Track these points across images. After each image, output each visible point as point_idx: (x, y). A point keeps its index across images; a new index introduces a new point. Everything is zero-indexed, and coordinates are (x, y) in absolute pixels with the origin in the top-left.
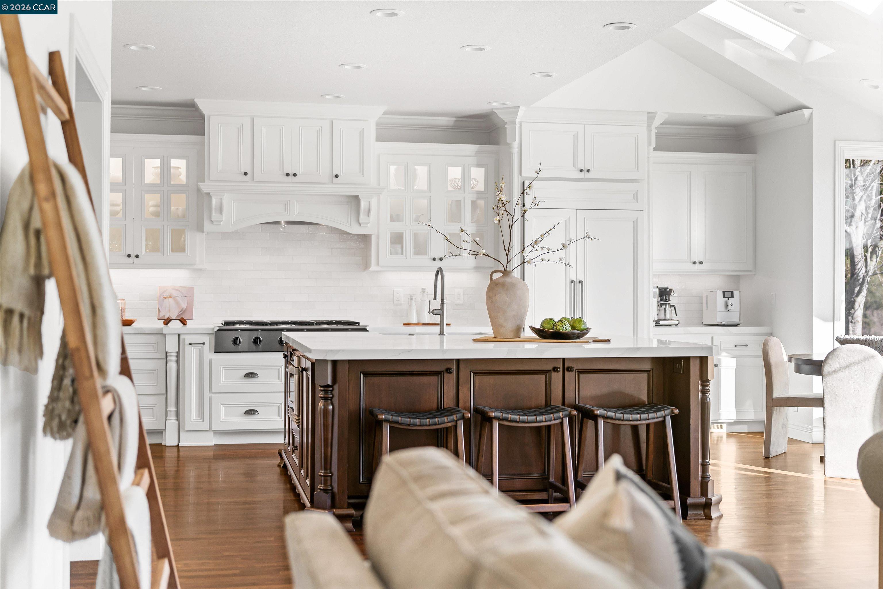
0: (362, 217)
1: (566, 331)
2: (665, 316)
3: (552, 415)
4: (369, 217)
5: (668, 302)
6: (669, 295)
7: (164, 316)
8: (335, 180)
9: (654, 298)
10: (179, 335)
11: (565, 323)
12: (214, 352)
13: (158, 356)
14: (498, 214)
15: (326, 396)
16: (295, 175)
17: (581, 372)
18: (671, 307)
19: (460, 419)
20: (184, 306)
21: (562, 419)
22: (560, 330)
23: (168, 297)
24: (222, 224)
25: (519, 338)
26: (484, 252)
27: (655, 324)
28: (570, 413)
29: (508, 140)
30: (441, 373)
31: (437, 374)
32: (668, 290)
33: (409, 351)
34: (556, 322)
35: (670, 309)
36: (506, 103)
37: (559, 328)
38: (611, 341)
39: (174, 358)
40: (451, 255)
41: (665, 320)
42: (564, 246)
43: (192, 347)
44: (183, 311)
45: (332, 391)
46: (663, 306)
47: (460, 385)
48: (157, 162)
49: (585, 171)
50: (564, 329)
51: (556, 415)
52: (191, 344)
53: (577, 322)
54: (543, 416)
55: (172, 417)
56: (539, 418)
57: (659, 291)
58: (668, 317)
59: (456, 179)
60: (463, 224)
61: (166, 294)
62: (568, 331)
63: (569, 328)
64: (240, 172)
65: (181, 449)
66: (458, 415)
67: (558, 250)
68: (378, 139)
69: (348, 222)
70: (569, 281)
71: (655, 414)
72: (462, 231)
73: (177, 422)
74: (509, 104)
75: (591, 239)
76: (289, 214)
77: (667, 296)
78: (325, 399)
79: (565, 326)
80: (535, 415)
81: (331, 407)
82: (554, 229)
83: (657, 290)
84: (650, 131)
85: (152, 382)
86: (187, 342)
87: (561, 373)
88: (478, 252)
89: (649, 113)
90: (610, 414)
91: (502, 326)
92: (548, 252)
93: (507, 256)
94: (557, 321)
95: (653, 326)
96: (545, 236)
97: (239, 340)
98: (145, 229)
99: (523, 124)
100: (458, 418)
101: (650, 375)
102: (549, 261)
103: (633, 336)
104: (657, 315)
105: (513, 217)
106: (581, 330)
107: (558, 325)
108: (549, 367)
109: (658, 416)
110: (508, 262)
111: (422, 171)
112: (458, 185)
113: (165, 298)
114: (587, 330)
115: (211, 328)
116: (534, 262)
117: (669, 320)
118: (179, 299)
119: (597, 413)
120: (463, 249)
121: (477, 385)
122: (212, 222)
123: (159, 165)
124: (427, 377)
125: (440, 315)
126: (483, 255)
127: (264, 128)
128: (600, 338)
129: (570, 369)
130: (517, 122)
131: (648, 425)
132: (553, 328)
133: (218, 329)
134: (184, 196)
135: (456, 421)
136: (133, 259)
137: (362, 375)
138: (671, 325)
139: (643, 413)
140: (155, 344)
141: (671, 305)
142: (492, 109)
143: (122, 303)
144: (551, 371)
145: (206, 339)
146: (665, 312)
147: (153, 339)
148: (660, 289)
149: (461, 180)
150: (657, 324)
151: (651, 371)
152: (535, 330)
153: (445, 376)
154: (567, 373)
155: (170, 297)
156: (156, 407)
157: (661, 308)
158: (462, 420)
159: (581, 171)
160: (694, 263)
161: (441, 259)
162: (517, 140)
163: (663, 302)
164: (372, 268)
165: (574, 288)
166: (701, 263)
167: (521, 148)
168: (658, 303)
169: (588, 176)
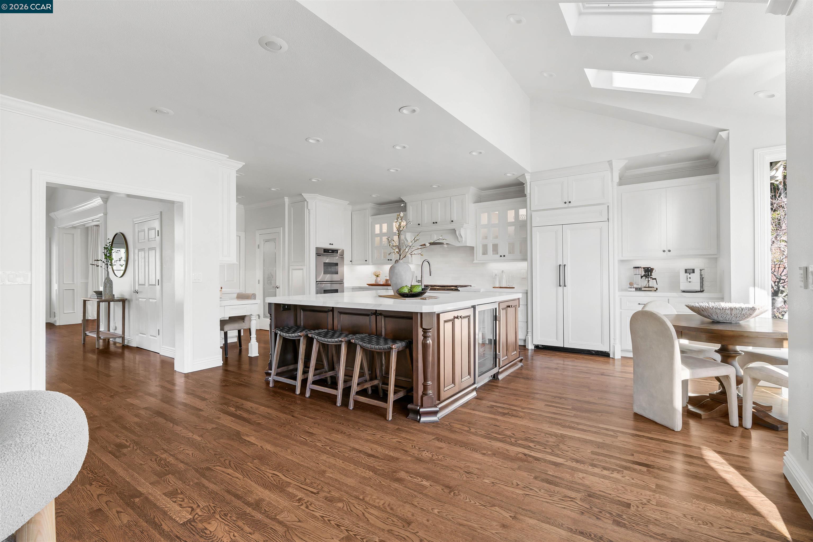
0: (459, 238)
4: (462, 238)
5: (650, 277)
6: (651, 272)
8: (452, 223)
16: (436, 223)
17: (385, 316)
18: (653, 279)
30: (328, 312)
32: (650, 269)
46: (646, 279)
47: (334, 318)
49: (568, 203)
64: (417, 224)
69: (455, 241)
70: (558, 265)
76: (432, 240)
84: (612, 173)
87: (374, 316)
99: (531, 182)
119: (353, 341)
121: (342, 319)
124: (323, 313)
127: (425, 204)
130: (528, 182)
137: (302, 310)
146: (648, 283)
148: (644, 269)
150: (639, 289)
154: (378, 316)
159: (565, 203)
160: (664, 251)
161: (504, 256)
162: (528, 191)
163: (646, 277)
164: (475, 262)
165: (561, 268)
166: (669, 251)
167: (530, 195)
168: (642, 277)
169: (570, 205)
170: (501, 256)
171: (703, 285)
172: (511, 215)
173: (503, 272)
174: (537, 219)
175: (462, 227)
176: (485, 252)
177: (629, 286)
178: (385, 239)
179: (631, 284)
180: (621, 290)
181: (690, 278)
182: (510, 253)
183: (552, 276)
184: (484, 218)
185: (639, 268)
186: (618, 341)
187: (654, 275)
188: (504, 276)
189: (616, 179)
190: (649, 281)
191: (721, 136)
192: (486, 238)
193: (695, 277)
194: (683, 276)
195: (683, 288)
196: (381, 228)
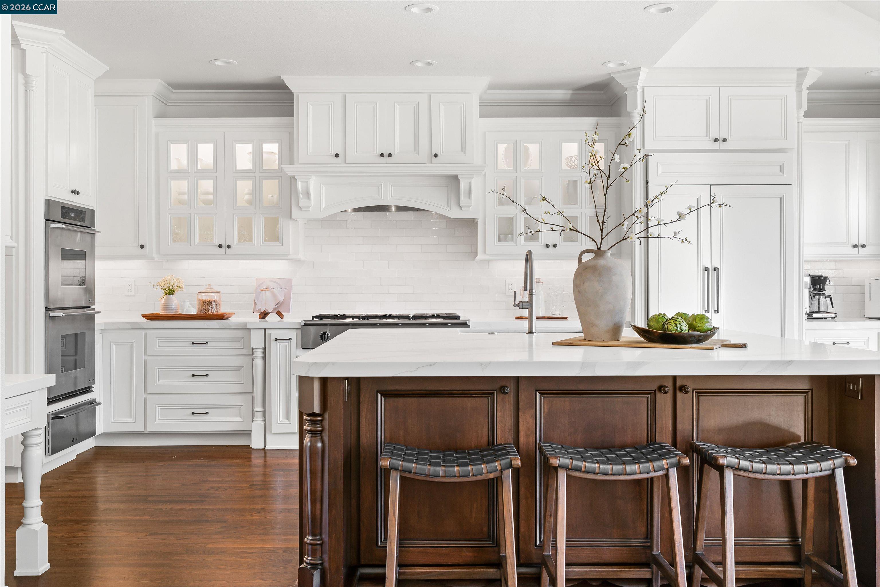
0: (463, 199)
1: (681, 332)
2: (819, 308)
3: (650, 464)
4: (470, 199)
5: (822, 292)
6: (824, 284)
7: (260, 309)
8: (434, 159)
9: (806, 287)
10: (265, 330)
11: (680, 320)
12: (303, 349)
13: (245, 352)
14: (589, 174)
15: (313, 429)
16: (390, 155)
17: (700, 393)
18: (826, 298)
19: (508, 468)
20: (281, 298)
21: (667, 469)
22: (673, 331)
23: (266, 289)
24: (310, 210)
25: (618, 340)
26: (571, 226)
27: (807, 317)
28: (679, 461)
29: (629, 109)
30: (492, 394)
31: (488, 394)
32: (823, 278)
33: (431, 365)
34: (667, 320)
35: (824, 300)
36: (623, 62)
37: (670, 328)
38: (749, 347)
39: (260, 355)
40: (529, 231)
41: (819, 312)
42: (681, 216)
43: (278, 343)
44: (279, 304)
45: (321, 421)
46: (816, 297)
47: (520, 410)
48: (249, 147)
49: (720, 141)
50: (679, 329)
51: (656, 464)
52: (276, 340)
53: (697, 320)
54: (637, 466)
55: (259, 418)
56: (629, 468)
57: (812, 280)
58: (822, 309)
59: (573, 157)
60: (580, 207)
61: (263, 287)
62: (685, 332)
63: (685, 328)
64: (332, 154)
65: (267, 452)
66: (503, 462)
67: (672, 222)
68: (481, 115)
69: (448, 206)
70: (701, 269)
71: (818, 464)
72: (543, 200)
73: (263, 423)
74: (628, 64)
75: (720, 206)
76: (382, 198)
77: (821, 285)
78: (313, 433)
79: (680, 325)
80: (624, 463)
81: (319, 445)
82: (666, 193)
83: (808, 280)
84: (799, 92)
85: (239, 380)
86: (273, 338)
87: (670, 395)
88: (564, 227)
89: (798, 70)
90: (744, 463)
91: (594, 325)
92: (658, 225)
93: (602, 230)
94: (670, 317)
95: (805, 320)
96: (654, 202)
97: (327, 335)
98: (237, 218)
99: (645, 88)
100: (503, 466)
101: (808, 398)
102: (659, 237)
103: (780, 336)
104: (810, 306)
105: (608, 177)
106: (703, 331)
107: (669, 324)
108: (654, 386)
109: (823, 468)
110: (602, 239)
111: (534, 149)
112: (575, 164)
113: (262, 290)
114: (713, 331)
115: (298, 322)
116: (639, 238)
117: (823, 312)
118: (276, 291)
119: (723, 462)
120: (545, 223)
121: (546, 411)
122: (300, 208)
123: (251, 151)
124: (473, 399)
125: (527, 308)
126: (571, 230)
127: (356, 105)
128: (733, 341)
129: (683, 389)
130: (638, 87)
131: (805, 482)
132: (663, 329)
133: (304, 324)
134: (277, 182)
135: (501, 471)
136: (223, 250)
137: (379, 395)
138: (826, 319)
139: (798, 461)
140: (242, 339)
141: (826, 295)
142: (610, 73)
143: (216, 295)
144: (655, 391)
145: (293, 335)
146: (819, 304)
147: (239, 334)
148: (812, 278)
149: (577, 158)
150: (810, 316)
151: (810, 393)
152: (640, 331)
153: (498, 397)
154: (679, 395)
155: (267, 289)
156: (243, 406)
157: (814, 299)
158: (510, 470)
159: (715, 141)
160: (855, 246)
161: (555, 246)
163: (816, 292)
164: (476, 257)
165: (709, 275)
166: (863, 247)
169: (724, 146)
170: (547, 246)
178: (206, 186)
189: (805, 105)
190: (819, 300)
196: (192, 155)
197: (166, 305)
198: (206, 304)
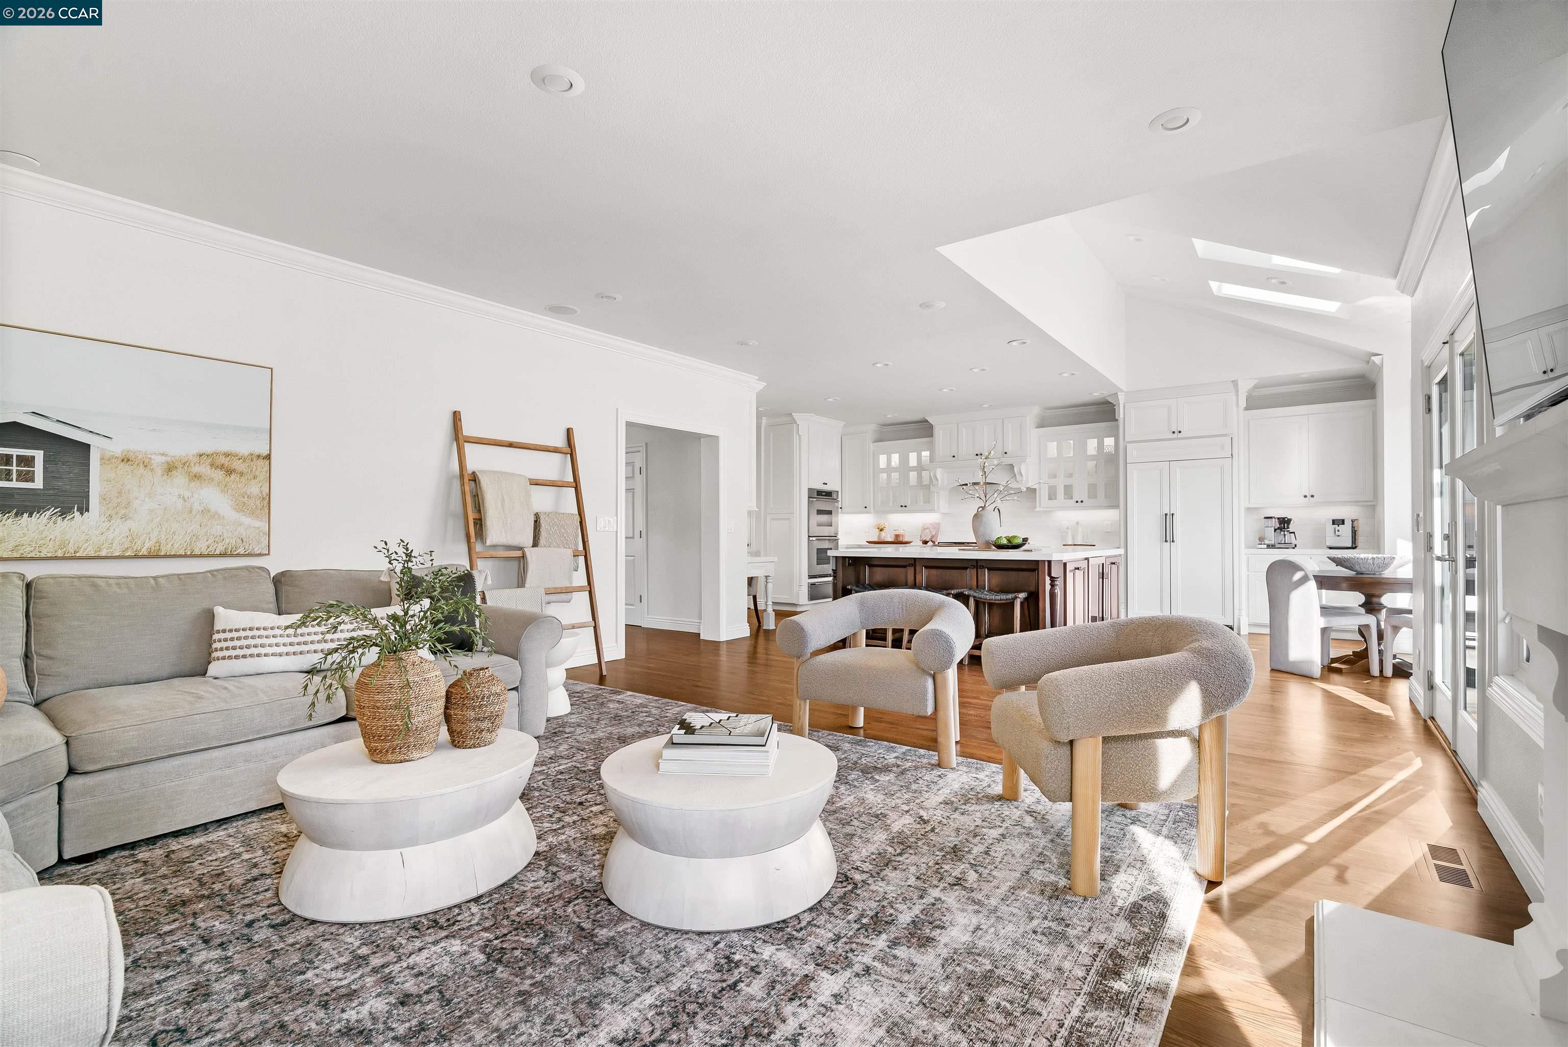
0: (1020, 477)
2: (1284, 541)
4: (1024, 477)
5: (1287, 530)
6: (1288, 524)
7: (923, 539)
8: (1005, 455)
16: (981, 454)
17: (990, 569)
18: (1290, 533)
20: (934, 533)
29: (1118, 416)
30: (907, 566)
32: (1286, 519)
41: (1282, 544)
44: (933, 536)
46: (1281, 533)
47: (917, 574)
48: (915, 454)
49: (1177, 433)
69: (1013, 481)
70: (1163, 515)
84: (1237, 395)
89: (1233, 381)
98: (910, 491)
99: (1126, 404)
108: (968, 565)
113: (925, 529)
117: (1287, 544)
118: (932, 530)
121: (927, 574)
127: (964, 428)
129: (982, 567)
130: (1120, 404)
134: (928, 472)
136: (903, 508)
138: (1287, 548)
146: (1284, 538)
148: (1278, 519)
150: (1272, 547)
153: (909, 568)
159: (1174, 432)
160: (1305, 496)
161: (1082, 502)
162: (1122, 416)
163: (1281, 530)
164: (1037, 509)
165: (1168, 519)
166: (1312, 496)
167: (1124, 421)
168: (1275, 530)
169: (1180, 435)
170: (1077, 502)
171: (1355, 539)
172: (1092, 444)
173: (1077, 523)
174: (1133, 452)
175: (1024, 462)
176: (1052, 496)
177: (1258, 542)
178: (895, 476)
179: (1261, 540)
180: (1248, 547)
181: (1338, 531)
182: (1089, 497)
183: (1155, 528)
184: (1052, 448)
185: (1271, 518)
186: (1244, 612)
187: (1292, 528)
188: (1080, 529)
189: (1243, 403)
190: (1285, 535)
191: (1374, 362)
192: (1055, 476)
193: (1346, 530)
194: (1330, 528)
195: (1329, 544)
196: (889, 460)
197: (879, 536)
198: (897, 536)
